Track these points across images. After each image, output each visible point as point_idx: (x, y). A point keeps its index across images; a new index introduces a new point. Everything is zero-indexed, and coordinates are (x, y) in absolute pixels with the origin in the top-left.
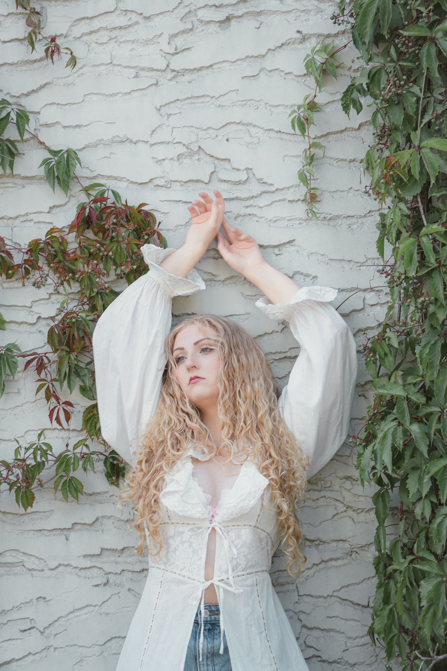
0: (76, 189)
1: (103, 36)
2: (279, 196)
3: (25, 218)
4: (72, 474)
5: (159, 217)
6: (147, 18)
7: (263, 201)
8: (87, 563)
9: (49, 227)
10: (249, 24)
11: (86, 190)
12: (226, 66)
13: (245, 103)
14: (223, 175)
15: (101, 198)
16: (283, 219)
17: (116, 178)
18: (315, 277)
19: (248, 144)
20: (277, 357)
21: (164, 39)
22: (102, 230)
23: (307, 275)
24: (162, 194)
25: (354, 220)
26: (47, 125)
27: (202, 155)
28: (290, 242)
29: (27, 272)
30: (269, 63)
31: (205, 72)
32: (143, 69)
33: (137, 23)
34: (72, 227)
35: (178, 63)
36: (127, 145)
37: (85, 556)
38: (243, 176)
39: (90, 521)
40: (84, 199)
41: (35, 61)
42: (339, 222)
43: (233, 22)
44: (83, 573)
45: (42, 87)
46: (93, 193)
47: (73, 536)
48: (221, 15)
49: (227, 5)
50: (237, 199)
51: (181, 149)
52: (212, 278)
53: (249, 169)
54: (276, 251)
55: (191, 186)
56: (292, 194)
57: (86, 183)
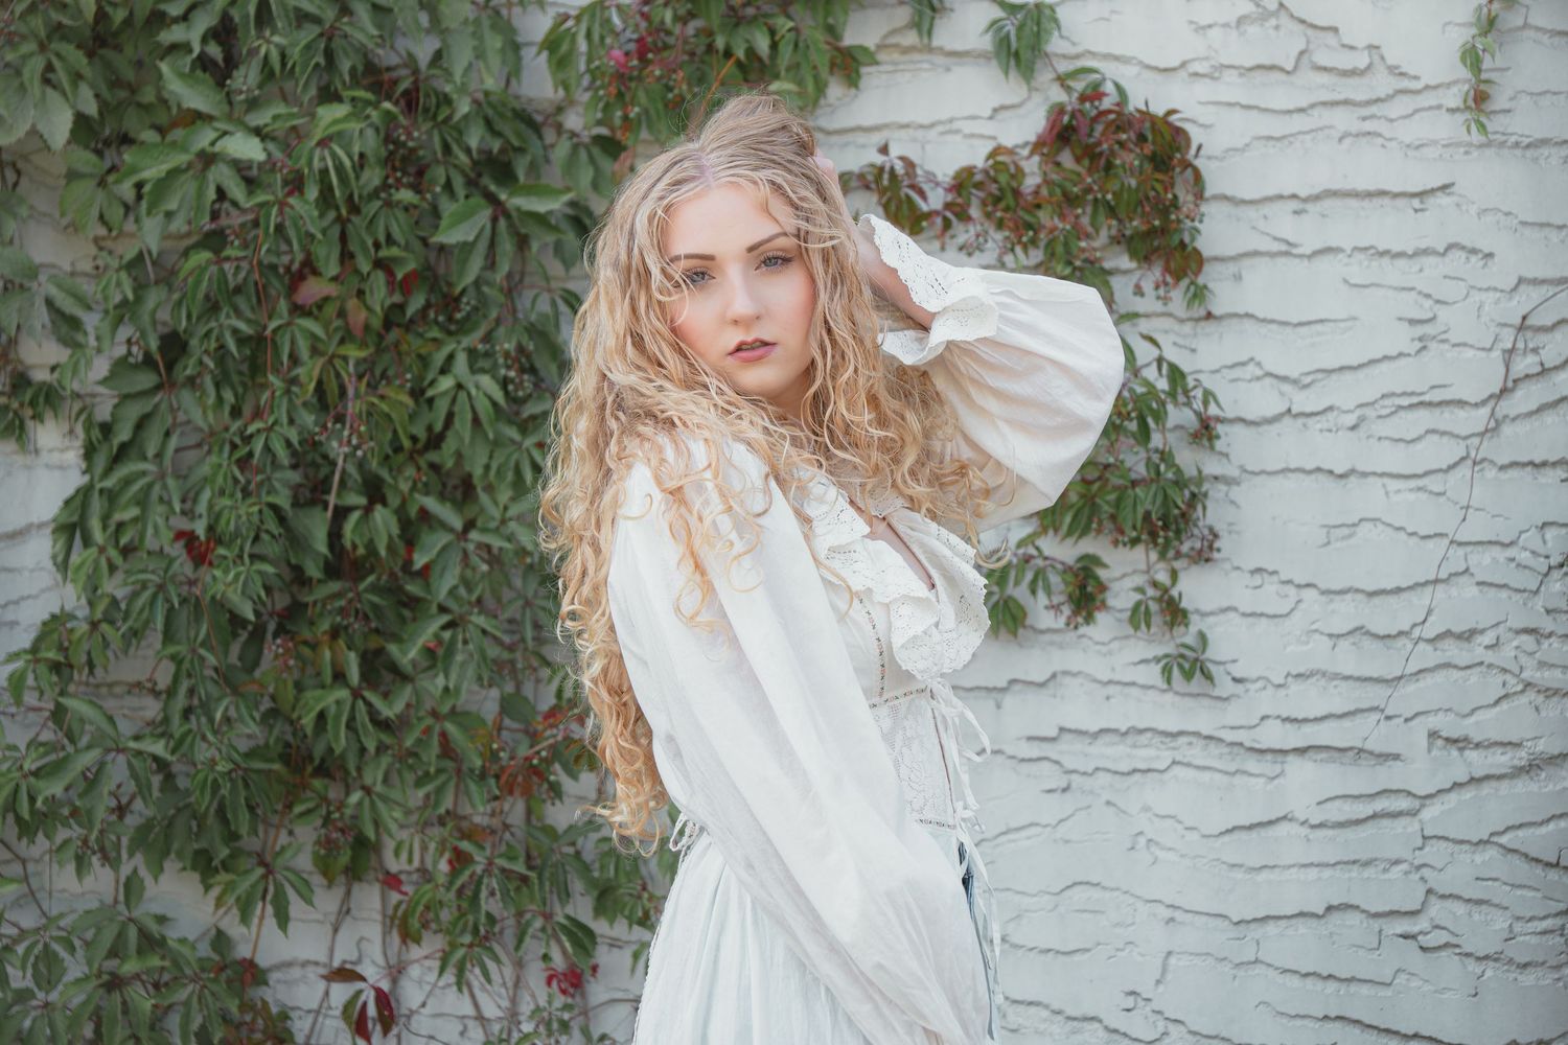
0: (1044, 76)
2: (1427, 100)
3: (948, 127)
4: (1011, 590)
5: (1196, 135)
7: (1399, 108)
8: (1034, 750)
9: (989, 147)
11: (1062, 80)
14: (1322, 58)
15: (1094, 94)
16: (1434, 142)
17: (1117, 58)
18: (1490, 255)
20: (1405, 402)
22: (1089, 154)
23: (1474, 251)
24: (1204, 90)
27: (1284, 19)
28: (1444, 188)
29: (947, 225)
34: (1038, 146)
37: (1030, 739)
38: (1361, 61)
39: (1040, 678)
40: (1058, 95)
42: (1545, 151)
44: (1025, 767)
46: (1079, 85)
47: (1009, 701)
50: (1346, 102)
51: (1246, 8)
52: (1288, 250)
53: (1372, 47)
54: (1416, 203)
55: (1259, 76)
56: (1453, 98)
57: (1063, 67)
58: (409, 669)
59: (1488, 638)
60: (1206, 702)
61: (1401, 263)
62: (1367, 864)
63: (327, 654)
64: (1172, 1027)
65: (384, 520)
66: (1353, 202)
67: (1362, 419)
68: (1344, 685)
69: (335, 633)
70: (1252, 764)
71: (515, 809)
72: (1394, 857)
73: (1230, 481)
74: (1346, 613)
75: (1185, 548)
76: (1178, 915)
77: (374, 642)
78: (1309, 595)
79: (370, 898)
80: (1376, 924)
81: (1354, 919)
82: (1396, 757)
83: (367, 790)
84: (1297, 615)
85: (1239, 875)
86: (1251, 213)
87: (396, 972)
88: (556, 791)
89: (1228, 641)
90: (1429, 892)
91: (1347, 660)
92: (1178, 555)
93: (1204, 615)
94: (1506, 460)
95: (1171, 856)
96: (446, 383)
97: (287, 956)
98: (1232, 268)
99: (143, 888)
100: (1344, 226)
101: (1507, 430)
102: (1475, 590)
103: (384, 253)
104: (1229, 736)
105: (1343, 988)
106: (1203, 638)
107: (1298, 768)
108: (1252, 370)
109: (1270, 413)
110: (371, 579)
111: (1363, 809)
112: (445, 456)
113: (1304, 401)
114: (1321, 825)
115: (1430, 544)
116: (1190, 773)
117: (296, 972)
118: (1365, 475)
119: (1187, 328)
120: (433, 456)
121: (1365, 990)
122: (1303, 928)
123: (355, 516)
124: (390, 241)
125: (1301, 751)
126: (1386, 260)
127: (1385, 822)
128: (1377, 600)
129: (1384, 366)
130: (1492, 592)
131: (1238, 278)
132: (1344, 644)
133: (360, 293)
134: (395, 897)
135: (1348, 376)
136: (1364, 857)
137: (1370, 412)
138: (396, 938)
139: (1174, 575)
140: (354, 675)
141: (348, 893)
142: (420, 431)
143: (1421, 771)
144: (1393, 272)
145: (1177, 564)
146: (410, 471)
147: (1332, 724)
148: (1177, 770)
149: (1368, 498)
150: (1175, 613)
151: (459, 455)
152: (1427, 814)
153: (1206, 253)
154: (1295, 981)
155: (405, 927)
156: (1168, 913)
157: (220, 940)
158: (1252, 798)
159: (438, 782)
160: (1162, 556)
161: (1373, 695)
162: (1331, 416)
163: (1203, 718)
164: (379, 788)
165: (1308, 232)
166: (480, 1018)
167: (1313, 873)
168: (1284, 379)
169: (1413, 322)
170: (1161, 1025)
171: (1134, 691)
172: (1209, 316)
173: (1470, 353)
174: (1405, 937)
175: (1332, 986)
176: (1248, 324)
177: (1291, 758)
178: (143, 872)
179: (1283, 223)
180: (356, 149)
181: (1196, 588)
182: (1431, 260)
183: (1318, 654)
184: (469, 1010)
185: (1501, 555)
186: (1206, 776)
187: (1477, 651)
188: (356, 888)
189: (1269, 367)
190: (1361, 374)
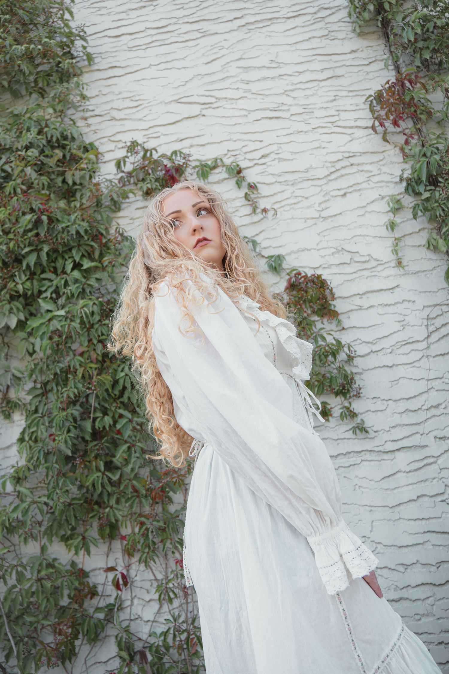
0: (284, 274)
1: (287, 208)
2: (387, 265)
6: (307, 198)
7: (380, 268)
10: (356, 194)
11: (288, 274)
12: (348, 212)
13: (360, 226)
14: (356, 259)
15: (298, 274)
16: (391, 276)
17: (302, 267)
18: (414, 302)
19: (366, 244)
20: (403, 343)
21: (317, 205)
23: (409, 301)
24: (328, 271)
25: (427, 273)
26: (265, 248)
27: (344, 252)
28: (397, 286)
30: (369, 209)
31: (338, 216)
32: (308, 219)
33: (302, 201)
34: (287, 288)
35: (324, 214)
36: (306, 252)
38: (367, 258)
40: (288, 277)
41: (256, 222)
42: (420, 274)
43: (348, 195)
45: (261, 232)
46: (294, 273)
48: (342, 192)
49: (344, 189)
50: (366, 269)
51: (334, 250)
52: (361, 308)
53: (369, 255)
54: (391, 291)
55: (341, 266)
56: (393, 264)
57: (288, 271)
58: (119, 465)
59: (443, 406)
60: (367, 440)
61: (392, 307)
62: (426, 481)
63: (94, 463)
64: (378, 545)
65: (108, 420)
66: (374, 294)
67: (393, 350)
68: (406, 427)
69: (96, 457)
70: (386, 456)
71: (159, 508)
72: (433, 477)
73: (360, 374)
74: (402, 406)
75: (352, 394)
76: (373, 508)
77: (108, 459)
78: (390, 402)
79: (117, 545)
80: (433, 499)
81: (426, 499)
82: (426, 446)
83: (111, 507)
84: (388, 409)
85: (389, 492)
86: (348, 300)
87: (128, 567)
88: (171, 500)
89: (370, 420)
90: (446, 486)
91: (406, 419)
92: (350, 397)
93: (361, 414)
94: (434, 355)
95: (367, 490)
96: (123, 374)
97: (93, 567)
98: (346, 315)
99: (47, 549)
100: (374, 300)
101: (432, 347)
102: (436, 393)
103: (101, 338)
104: (377, 449)
105: (427, 522)
106: (362, 420)
107: (399, 456)
108: (358, 342)
109: (367, 352)
110: (106, 438)
111: (421, 464)
112: (125, 399)
113: (375, 348)
114: (410, 472)
115: (420, 381)
116: (367, 463)
117: (97, 572)
118: (397, 365)
119: (338, 333)
120: (121, 400)
121: (434, 521)
122: (411, 505)
123: (98, 420)
124: (103, 334)
125: (398, 450)
126: (387, 307)
127: (428, 467)
128: (410, 401)
129: (395, 335)
130: (441, 392)
131: (349, 317)
132: (404, 415)
133: (94, 350)
134: (125, 542)
135: (385, 339)
136: (424, 479)
137: (394, 348)
138: (126, 557)
139: (350, 403)
140: (102, 469)
141: (110, 543)
142: (117, 392)
143: (435, 449)
144: (390, 309)
145: (350, 400)
146: (115, 404)
147: (406, 440)
148: (363, 463)
149: (401, 371)
150: (353, 415)
151: (129, 398)
152: (440, 461)
153: (339, 312)
154: (412, 523)
155: (129, 552)
156: (370, 508)
157: (73, 564)
158: (387, 467)
159: (132, 501)
160: (346, 399)
161: (415, 429)
162: (384, 351)
163: (368, 445)
164: (115, 506)
165: (365, 302)
166: (156, 579)
167: (410, 487)
168: (368, 343)
169: (399, 322)
170: (375, 545)
171: (345, 441)
172: (343, 329)
173: (416, 328)
174: (442, 501)
175: (424, 522)
176: (355, 329)
177: (396, 453)
178: (47, 544)
179: (357, 301)
180: (91, 309)
181: (357, 406)
182: (399, 305)
183: (397, 419)
184: (153, 578)
185: (440, 381)
186: (372, 463)
187: (441, 410)
188: (113, 542)
189: (363, 340)
190: (389, 338)
